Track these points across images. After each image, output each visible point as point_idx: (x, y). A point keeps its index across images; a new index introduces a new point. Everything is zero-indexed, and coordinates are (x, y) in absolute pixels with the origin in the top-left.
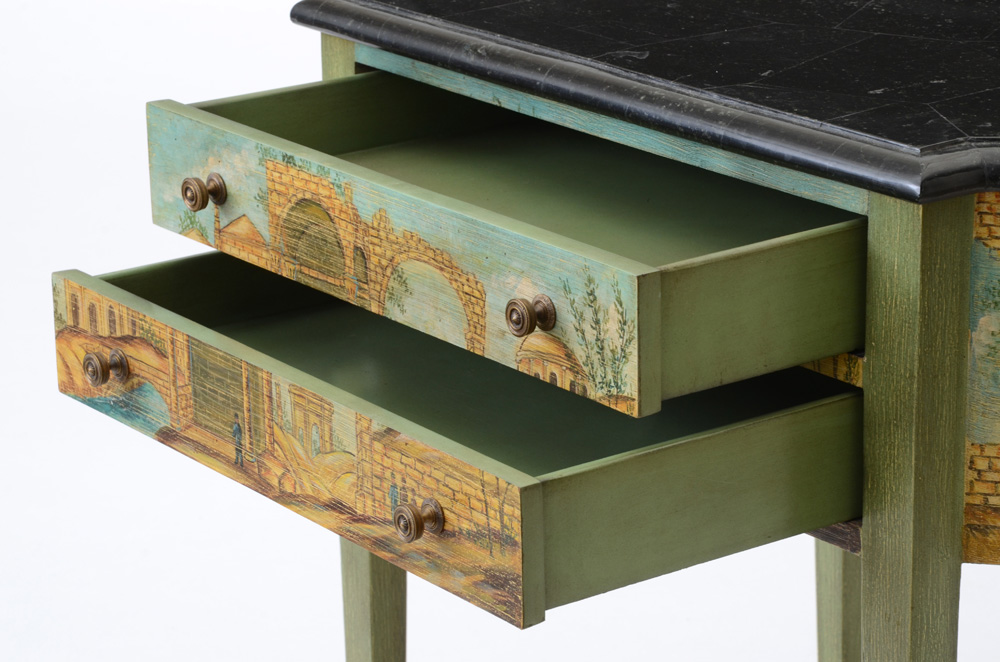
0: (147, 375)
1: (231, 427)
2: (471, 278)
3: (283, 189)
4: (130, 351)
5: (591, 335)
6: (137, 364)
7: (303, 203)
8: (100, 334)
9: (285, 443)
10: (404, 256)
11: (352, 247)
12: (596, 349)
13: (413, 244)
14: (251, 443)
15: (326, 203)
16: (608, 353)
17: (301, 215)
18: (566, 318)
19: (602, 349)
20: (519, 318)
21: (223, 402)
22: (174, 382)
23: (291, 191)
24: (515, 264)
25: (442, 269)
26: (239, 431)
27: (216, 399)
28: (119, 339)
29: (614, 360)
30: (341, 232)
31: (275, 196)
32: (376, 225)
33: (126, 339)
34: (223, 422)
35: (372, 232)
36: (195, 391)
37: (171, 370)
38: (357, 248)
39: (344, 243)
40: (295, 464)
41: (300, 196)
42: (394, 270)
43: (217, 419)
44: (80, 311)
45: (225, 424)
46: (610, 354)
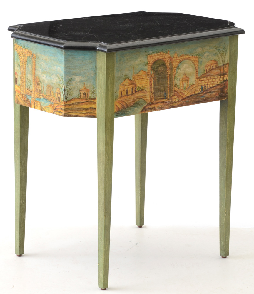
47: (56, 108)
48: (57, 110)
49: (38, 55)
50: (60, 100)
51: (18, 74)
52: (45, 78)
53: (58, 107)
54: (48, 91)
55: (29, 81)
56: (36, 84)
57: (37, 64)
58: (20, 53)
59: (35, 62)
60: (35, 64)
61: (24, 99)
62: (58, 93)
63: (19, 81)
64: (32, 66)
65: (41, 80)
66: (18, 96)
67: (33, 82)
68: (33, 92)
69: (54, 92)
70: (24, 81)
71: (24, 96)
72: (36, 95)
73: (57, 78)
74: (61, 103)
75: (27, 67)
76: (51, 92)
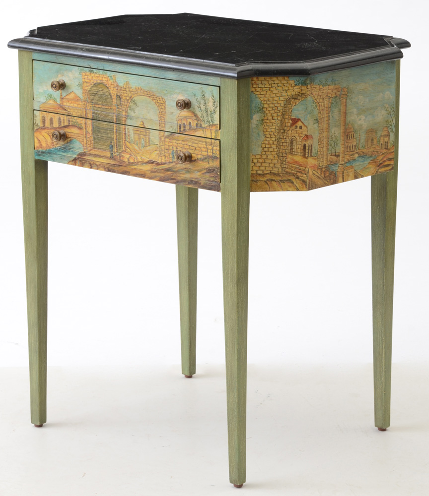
0: (74, 137)
1: (109, 146)
2: (161, 98)
3: (88, 81)
4: (67, 130)
5: (203, 108)
6: (70, 134)
7: (96, 85)
8: (54, 127)
9: (131, 147)
10: (136, 95)
11: (115, 95)
12: (205, 112)
13: (139, 91)
14: (117, 150)
15: (105, 83)
16: (209, 112)
17: (96, 88)
18: (195, 103)
19: (207, 111)
20: (181, 105)
21: (106, 139)
22: (86, 137)
23: (92, 81)
24: (176, 91)
25: (150, 97)
26: (112, 147)
27: (103, 139)
28: (63, 127)
29: (211, 114)
30: (111, 91)
31: (85, 84)
32: (125, 87)
33: (65, 127)
34: (105, 145)
35: (123, 89)
36: (94, 138)
37: (84, 133)
38: (117, 95)
39: (112, 94)
40: (134, 153)
41: (95, 82)
42: (132, 100)
43: (103, 145)
44: (46, 121)
45: (106, 146)
46: (210, 113)
47: (381, 162)
48: (383, 165)
49: (352, 86)
50: (387, 146)
51: (314, 137)
52: (364, 120)
53: (385, 159)
54: (368, 141)
55: (334, 139)
56: (347, 138)
57: (349, 102)
58: (319, 97)
59: (346, 102)
60: (346, 106)
61: (325, 174)
62: (385, 136)
63: (316, 148)
64: (340, 111)
65: (356, 126)
66: (314, 174)
67: (342, 138)
68: (341, 155)
69: (378, 138)
70: (325, 143)
71: (324, 170)
72: (347, 157)
73: (384, 112)
74: (390, 149)
75: (331, 116)
76: (372, 140)
